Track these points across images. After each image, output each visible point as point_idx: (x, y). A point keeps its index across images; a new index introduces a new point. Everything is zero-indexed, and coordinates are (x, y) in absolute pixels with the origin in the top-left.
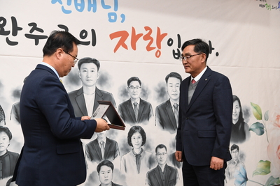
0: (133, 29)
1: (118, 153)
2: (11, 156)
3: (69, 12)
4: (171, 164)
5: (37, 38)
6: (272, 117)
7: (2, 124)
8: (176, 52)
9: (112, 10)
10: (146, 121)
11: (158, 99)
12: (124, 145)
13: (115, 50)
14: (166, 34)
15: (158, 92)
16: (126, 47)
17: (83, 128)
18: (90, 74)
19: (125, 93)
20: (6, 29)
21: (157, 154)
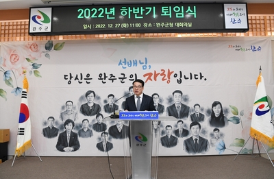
0: (155, 71)
3: (125, 68)
4: (174, 135)
7: (100, 112)
8: (179, 80)
11: (168, 103)
13: (146, 82)
14: (173, 72)
15: (168, 100)
16: (151, 80)
20: (102, 77)
21: (166, 129)
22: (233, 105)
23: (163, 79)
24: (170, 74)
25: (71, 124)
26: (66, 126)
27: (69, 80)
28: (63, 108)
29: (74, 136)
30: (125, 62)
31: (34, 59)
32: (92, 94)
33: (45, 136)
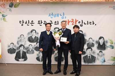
0: (68, 20)
3: (52, 18)
7: (38, 41)
8: (81, 25)
14: (78, 20)
20: (40, 23)
22: (111, 39)
23: (73, 24)
24: (76, 21)
25: (23, 47)
26: (20, 48)
27: (22, 23)
28: (19, 38)
29: (24, 53)
30: (52, 15)
31: (3, 12)
32: (34, 31)
33: (9, 53)
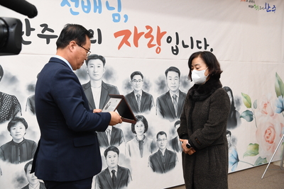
0: (136, 28)
1: (122, 139)
2: (28, 144)
3: (77, 13)
4: (170, 149)
5: (48, 38)
6: (260, 105)
7: (19, 115)
8: (175, 48)
9: (116, 11)
10: (148, 111)
11: (159, 90)
12: (128, 132)
13: (119, 48)
14: (165, 33)
15: (159, 84)
16: (129, 44)
17: (99, 120)
18: (97, 69)
19: (129, 86)
21: (158, 140)
22: (246, 93)
23: (150, 45)
24: (160, 35)
